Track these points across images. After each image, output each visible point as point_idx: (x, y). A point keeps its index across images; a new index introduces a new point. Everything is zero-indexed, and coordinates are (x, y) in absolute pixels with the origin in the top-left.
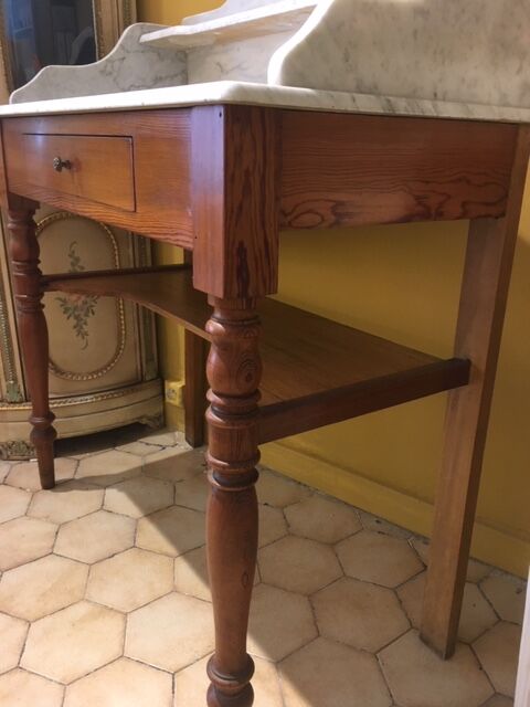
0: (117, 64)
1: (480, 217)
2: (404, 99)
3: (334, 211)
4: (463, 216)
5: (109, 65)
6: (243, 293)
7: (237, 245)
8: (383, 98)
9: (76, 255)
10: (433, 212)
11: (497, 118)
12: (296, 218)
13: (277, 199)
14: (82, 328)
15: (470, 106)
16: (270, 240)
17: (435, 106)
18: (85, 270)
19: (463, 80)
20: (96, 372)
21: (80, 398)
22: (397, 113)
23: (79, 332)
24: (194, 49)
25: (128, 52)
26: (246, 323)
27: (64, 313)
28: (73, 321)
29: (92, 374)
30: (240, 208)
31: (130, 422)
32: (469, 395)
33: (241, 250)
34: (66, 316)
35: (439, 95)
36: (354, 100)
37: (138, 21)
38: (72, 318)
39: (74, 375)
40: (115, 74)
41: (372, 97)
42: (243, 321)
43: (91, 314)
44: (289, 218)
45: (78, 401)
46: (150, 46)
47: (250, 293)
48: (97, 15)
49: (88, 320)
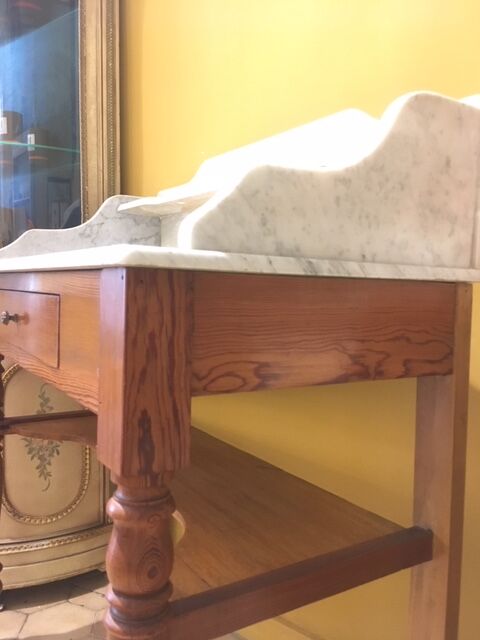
0: (95, 228)
1: (425, 375)
2: (327, 261)
3: (257, 372)
4: (406, 374)
5: (88, 229)
6: (146, 470)
7: (138, 414)
8: (303, 260)
9: (46, 396)
10: (372, 370)
11: (432, 278)
12: (213, 381)
13: (189, 362)
14: (45, 468)
15: (401, 267)
16: (179, 408)
17: (362, 268)
18: (53, 411)
19: (392, 243)
20: (56, 515)
21: (35, 544)
22: (320, 274)
23: (42, 473)
24: (166, 216)
25: (107, 218)
26: (151, 503)
27: (29, 453)
28: (37, 462)
29: (50, 516)
30: (144, 372)
31: (87, 570)
32: (434, 572)
33: (145, 420)
34: (30, 456)
35: (368, 257)
36: (270, 262)
37: (122, 193)
38: (35, 459)
39: (32, 518)
40: (94, 236)
41: (292, 259)
42: (146, 501)
43: (55, 454)
44: (205, 382)
45: (33, 547)
46: (126, 214)
47: (155, 468)
48: (84, 189)
49: (53, 460)
